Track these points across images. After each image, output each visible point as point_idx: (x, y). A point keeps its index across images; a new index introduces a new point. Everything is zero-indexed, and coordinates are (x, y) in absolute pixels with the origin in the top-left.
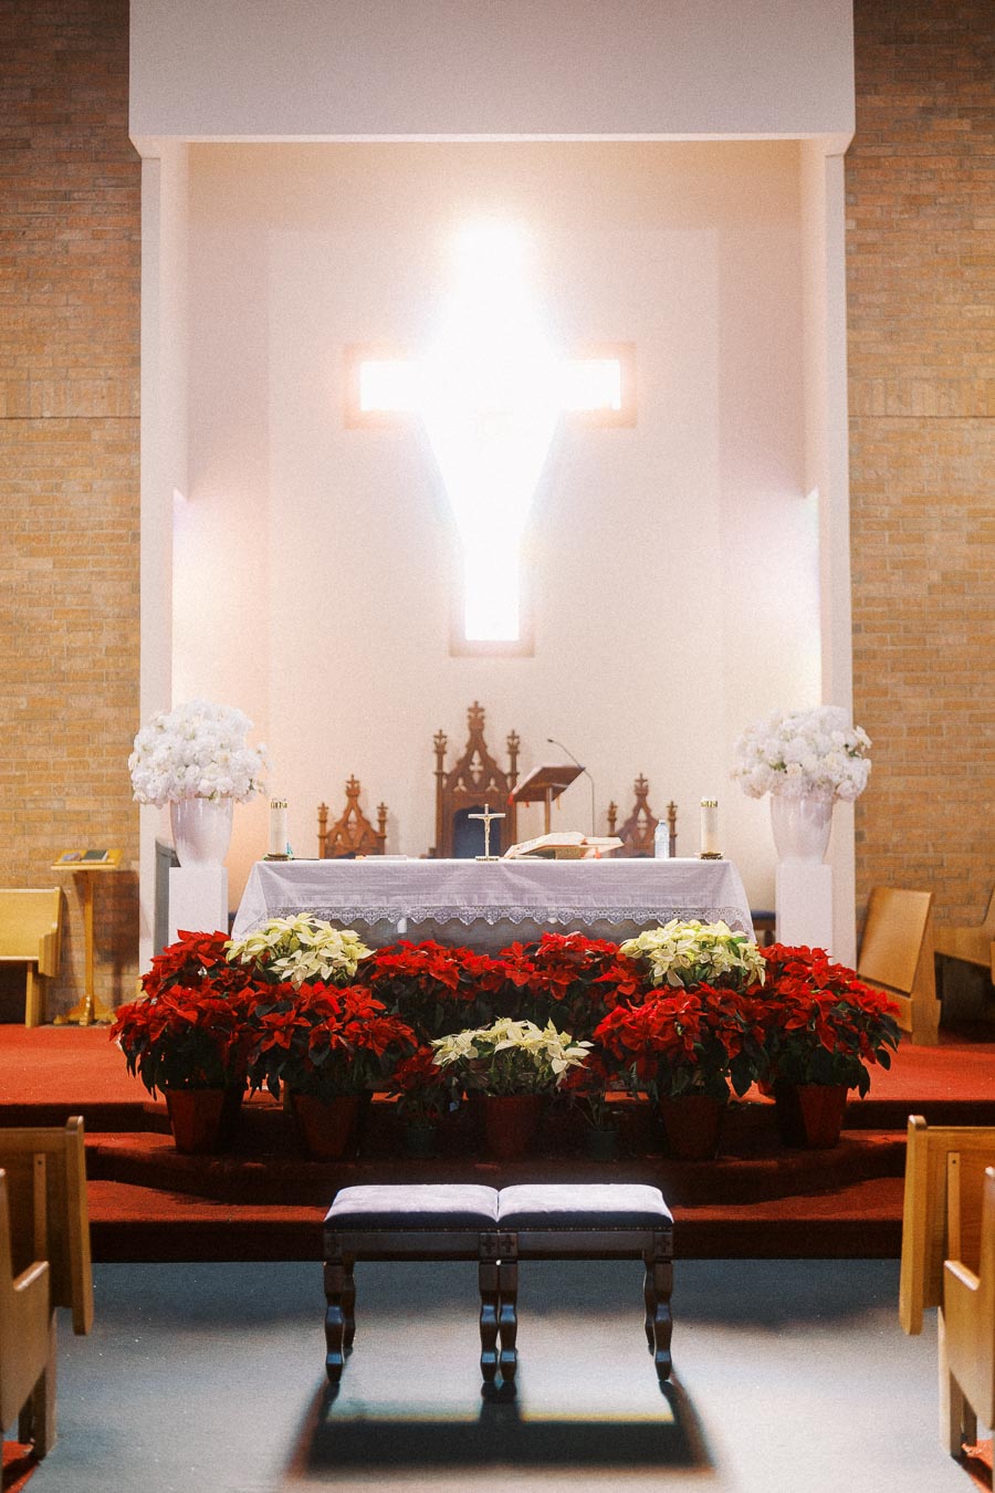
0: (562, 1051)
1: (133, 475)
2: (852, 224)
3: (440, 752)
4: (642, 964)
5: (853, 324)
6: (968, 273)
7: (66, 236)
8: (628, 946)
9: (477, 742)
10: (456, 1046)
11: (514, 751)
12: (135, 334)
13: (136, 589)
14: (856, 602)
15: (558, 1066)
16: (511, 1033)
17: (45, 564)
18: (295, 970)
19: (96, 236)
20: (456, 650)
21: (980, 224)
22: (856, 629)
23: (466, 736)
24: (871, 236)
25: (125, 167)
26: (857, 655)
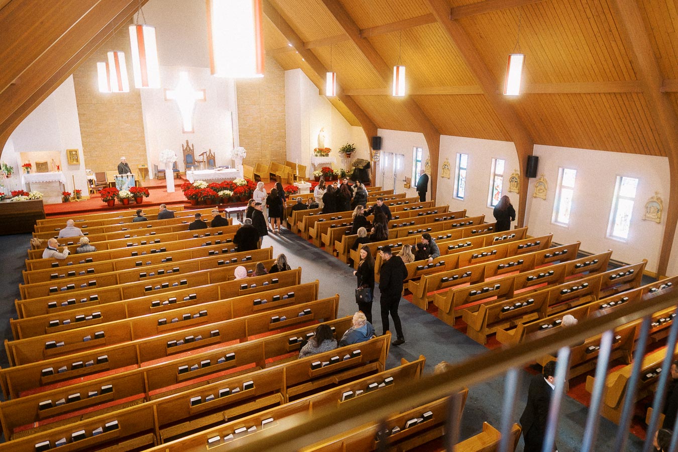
0: (231, 193)
1: (141, 112)
3: (183, 147)
4: (235, 184)
8: (234, 182)
9: (188, 145)
10: (221, 193)
11: (193, 146)
13: (143, 128)
15: (231, 195)
16: (227, 192)
17: (129, 125)
18: (202, 187)
20: (184, 132)
22: (239, 132)
23: (186, 144)
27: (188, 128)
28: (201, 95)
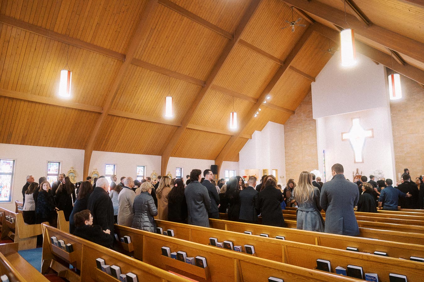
1: (317, 148)
2: (392, 114)
3: (353, 174)
5: (393, 125)
6: (408, 118)
7: (310, 127)
9: (357, 172)
11: (361, 173)
12: (316, 136)
14: (395, 156)
17: (310, 157)
19: (313, 127)
20: (355, 162)
21: (408, 112)
22: (396, 159)
23: (356, 172)
24: (394, 115)
25: (315, 121)
26: (396, 162)
27: (359, 159)
28: (369, 133)
